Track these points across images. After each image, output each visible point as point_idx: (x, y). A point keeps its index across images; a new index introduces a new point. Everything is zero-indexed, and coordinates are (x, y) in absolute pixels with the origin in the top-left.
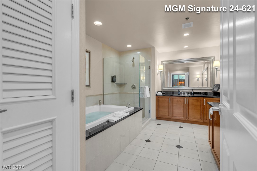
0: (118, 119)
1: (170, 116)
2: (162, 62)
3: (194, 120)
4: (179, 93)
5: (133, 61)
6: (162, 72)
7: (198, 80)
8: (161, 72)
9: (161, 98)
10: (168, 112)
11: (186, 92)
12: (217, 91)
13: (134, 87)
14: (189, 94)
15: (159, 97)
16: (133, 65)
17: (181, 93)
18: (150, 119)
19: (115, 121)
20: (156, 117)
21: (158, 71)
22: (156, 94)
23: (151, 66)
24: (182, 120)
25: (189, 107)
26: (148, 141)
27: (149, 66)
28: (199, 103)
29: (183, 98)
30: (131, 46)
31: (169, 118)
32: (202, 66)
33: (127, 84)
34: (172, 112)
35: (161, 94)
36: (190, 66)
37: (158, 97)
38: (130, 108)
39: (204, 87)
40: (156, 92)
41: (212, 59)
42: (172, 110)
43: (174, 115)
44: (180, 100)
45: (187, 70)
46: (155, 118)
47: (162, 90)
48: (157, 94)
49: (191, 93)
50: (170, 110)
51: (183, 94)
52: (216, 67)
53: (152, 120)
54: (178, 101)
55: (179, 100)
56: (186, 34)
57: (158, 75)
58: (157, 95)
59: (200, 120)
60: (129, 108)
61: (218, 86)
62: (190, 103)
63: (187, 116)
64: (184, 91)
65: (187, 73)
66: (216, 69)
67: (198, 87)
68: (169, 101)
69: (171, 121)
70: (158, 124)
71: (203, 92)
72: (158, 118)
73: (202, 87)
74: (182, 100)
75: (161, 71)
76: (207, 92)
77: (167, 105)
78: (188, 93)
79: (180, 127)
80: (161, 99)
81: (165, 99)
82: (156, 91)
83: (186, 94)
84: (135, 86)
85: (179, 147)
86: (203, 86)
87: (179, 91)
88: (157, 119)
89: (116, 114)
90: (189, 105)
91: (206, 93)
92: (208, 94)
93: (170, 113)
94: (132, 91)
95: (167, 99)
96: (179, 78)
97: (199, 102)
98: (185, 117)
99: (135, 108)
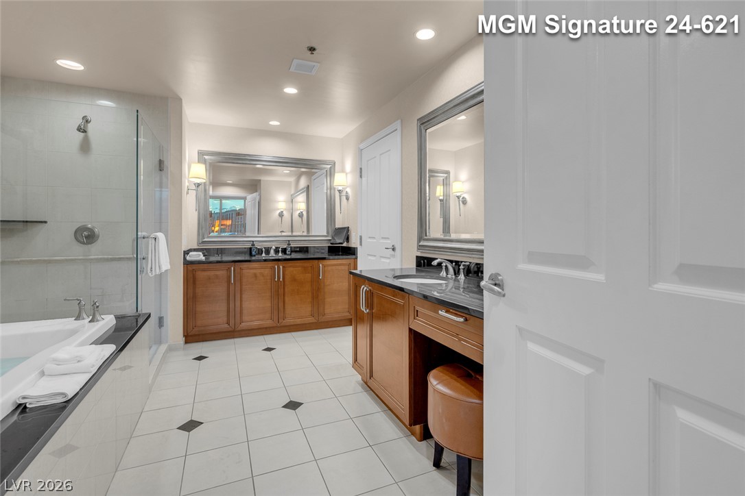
0: (84, 378)
1: (232, 322)
2: (201, 154)
3: (299, 321)
4: (253, 253)
5: (85, 131)
6: (201, 187)
7: (281, 215)
8: (199, 185)
9: (204, 270)
10: (225, 314)
11: (274, 247)
12: (342, 244)
13: (86, 236)
14: (280, 254)
15: (194, 267)
16: (85, 147)
17: (260, 252)
18: (163, 348)
19: (69, 398)
20: (184, 336)
21: (189, 181)
22: (185, 258)
23: (165, 163)
24: (266, 328)
25: (286, 290)
26: (190, 426)
27: (161, 162)
28: (308, 276)
29: (270, 264)
30: (82, 68)
31: (230, 329)
32: (292, 179)
33: (46, 222)
34: (238, 309)
35: (200, 257)
36: (264, 178)
37: (190, 268)
38: (98, 321)
39: (294, 234)
40: (184, 251)
41: (329, 166)
42: (238, 304)
43: (245, 318)
44: (262, 271)
45: (253, 186)
46: (181, 339)
47: (199, 244)
48: (188, 258)
49: (284, 251)
50: (232, 305)
51: (264, 255)
52: (340, 188)
53: (171, 349)
54: (255, 276)
55: (258, 271)
56: (291, 90)
57: (188, 193)
58: (187, 263)
59: (311, 320)
60: (101, 324)
61: (345, 232)
62: (287, 278)
63: (281, 315)
64: (267, 245)
65: (255, 195)
66: (339, 191)
67: (280, 234)
68: (229, 277)
69: (234, 338)
70: (200, 358)
71: (297, 247)
72: (191, 337)
73: (290, 234)
74: (267, 272)
75: (198, 181)
76: (307, 247)
77: (221, 290)
78: (277, 251)
79: (269, 349)
80: (201, 275)
81: (218, 273)
82: (184, 248)
83: (272, 252)
84: (91, 231)
85: (293, 405)
86: (292, 232)
87: (253, 245)
88: (186, 342)
89: (58, 362)
90: (287, 283)
91: (304, 250)
92: (311, 251)
93: (232, 314)
94: (78, 250)
95: (222, 273)
96: (221, 209)
97: (308, 273)
98: (276, 318)
99: (117, 318)
